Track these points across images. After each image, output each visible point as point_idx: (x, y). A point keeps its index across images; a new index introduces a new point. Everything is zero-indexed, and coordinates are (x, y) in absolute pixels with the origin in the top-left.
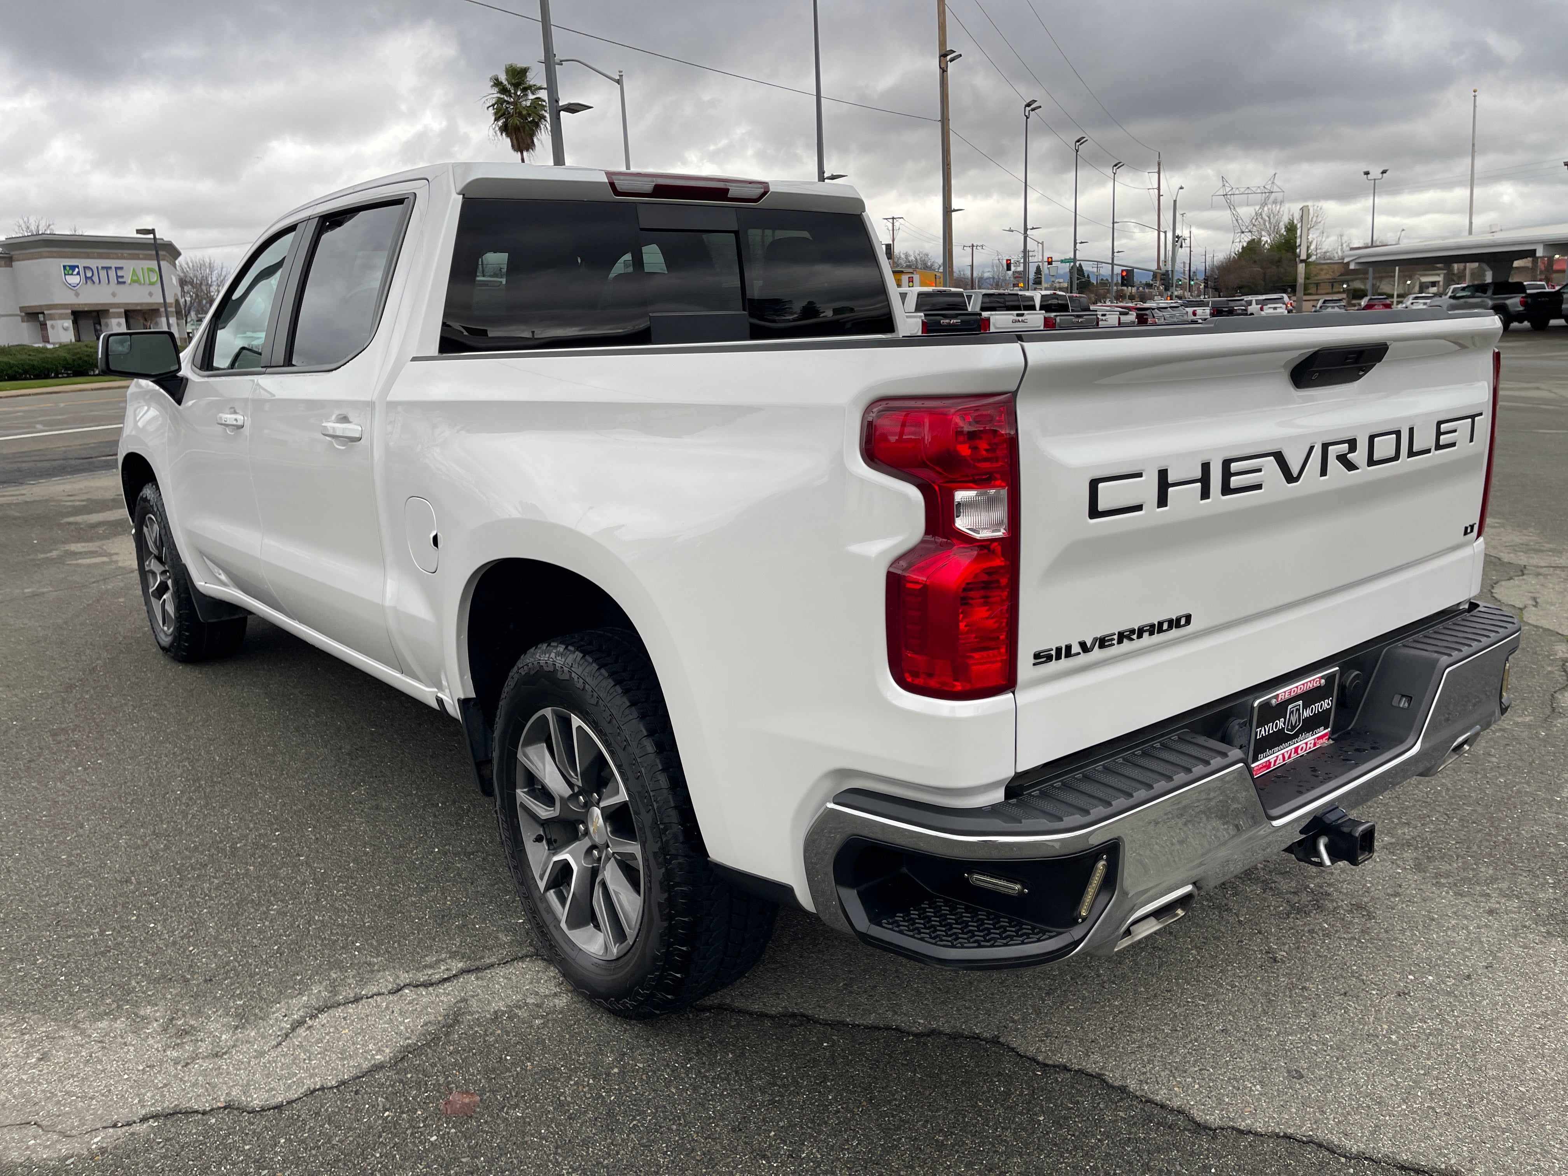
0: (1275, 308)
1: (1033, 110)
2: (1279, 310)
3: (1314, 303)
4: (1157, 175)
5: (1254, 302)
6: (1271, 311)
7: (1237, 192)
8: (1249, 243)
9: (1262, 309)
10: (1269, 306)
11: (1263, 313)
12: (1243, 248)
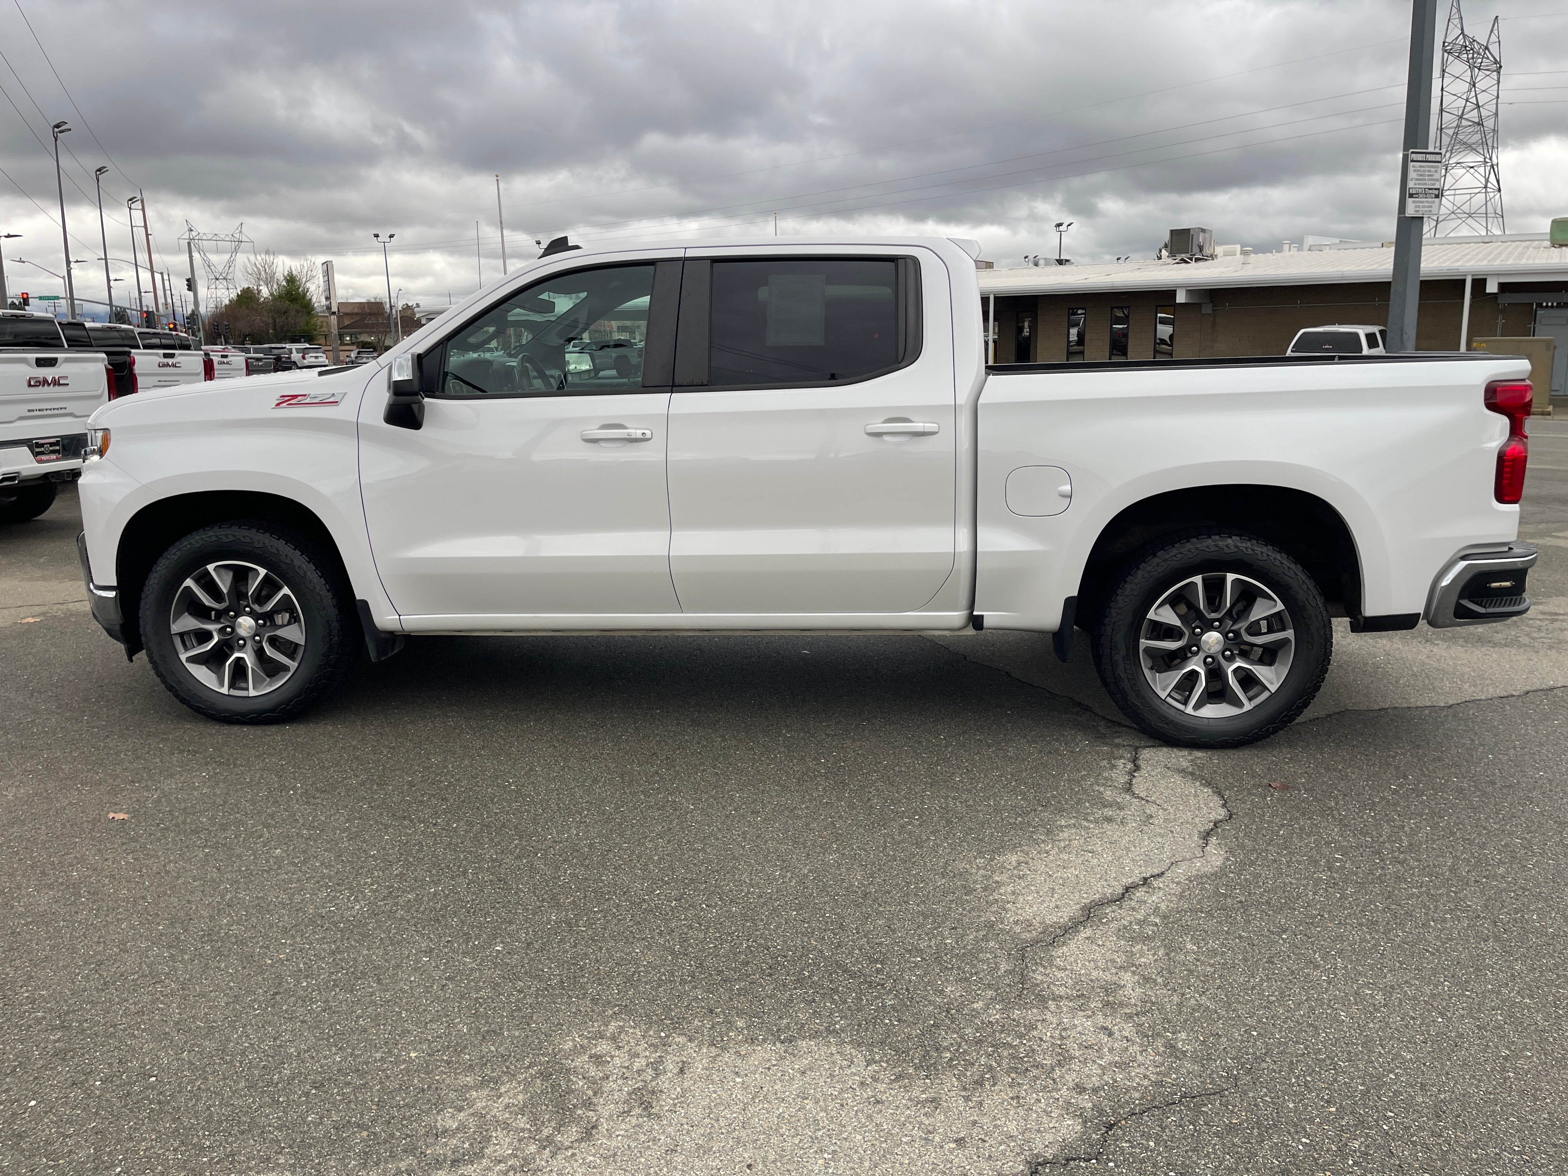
0: (316, 357)
1: (61, 132)
2: (320, 359)
3: (348, 353)
4: (141, 212)
5: (294, 351)
6: (313, 360)
7: (205, 238)
8: (243, 291)
9: (304, 358)
10: (310, 355)
11: (305, 361)
12: (238, 295)
